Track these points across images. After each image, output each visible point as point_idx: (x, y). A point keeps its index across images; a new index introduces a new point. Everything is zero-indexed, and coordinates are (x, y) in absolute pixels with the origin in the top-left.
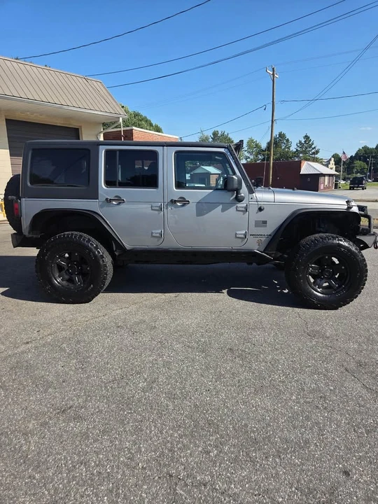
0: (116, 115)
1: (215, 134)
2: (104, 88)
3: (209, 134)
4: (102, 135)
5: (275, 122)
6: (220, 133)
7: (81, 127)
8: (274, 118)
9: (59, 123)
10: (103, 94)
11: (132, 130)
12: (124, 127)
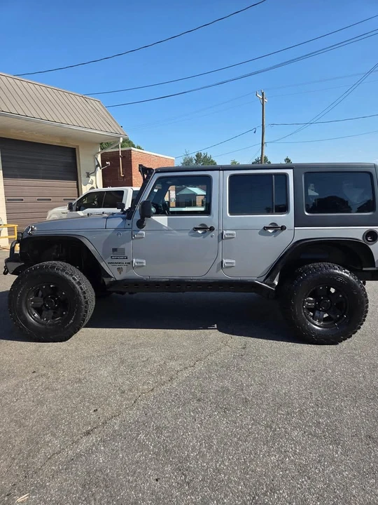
0: (117, 135)
1: (198, 156)
2: (103, 107)
3: (194, 156)
4: (99, 155)
5: (265, 145)
6: (203, 154)
7: (78, 146)
8: (265, 141)
9: (56, 142)
10: (102, 114)
11: (131, 150)
12: (121, 147)
